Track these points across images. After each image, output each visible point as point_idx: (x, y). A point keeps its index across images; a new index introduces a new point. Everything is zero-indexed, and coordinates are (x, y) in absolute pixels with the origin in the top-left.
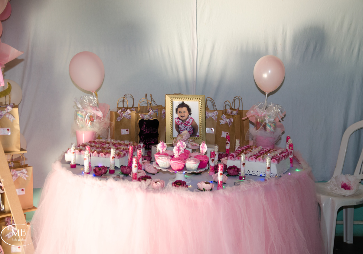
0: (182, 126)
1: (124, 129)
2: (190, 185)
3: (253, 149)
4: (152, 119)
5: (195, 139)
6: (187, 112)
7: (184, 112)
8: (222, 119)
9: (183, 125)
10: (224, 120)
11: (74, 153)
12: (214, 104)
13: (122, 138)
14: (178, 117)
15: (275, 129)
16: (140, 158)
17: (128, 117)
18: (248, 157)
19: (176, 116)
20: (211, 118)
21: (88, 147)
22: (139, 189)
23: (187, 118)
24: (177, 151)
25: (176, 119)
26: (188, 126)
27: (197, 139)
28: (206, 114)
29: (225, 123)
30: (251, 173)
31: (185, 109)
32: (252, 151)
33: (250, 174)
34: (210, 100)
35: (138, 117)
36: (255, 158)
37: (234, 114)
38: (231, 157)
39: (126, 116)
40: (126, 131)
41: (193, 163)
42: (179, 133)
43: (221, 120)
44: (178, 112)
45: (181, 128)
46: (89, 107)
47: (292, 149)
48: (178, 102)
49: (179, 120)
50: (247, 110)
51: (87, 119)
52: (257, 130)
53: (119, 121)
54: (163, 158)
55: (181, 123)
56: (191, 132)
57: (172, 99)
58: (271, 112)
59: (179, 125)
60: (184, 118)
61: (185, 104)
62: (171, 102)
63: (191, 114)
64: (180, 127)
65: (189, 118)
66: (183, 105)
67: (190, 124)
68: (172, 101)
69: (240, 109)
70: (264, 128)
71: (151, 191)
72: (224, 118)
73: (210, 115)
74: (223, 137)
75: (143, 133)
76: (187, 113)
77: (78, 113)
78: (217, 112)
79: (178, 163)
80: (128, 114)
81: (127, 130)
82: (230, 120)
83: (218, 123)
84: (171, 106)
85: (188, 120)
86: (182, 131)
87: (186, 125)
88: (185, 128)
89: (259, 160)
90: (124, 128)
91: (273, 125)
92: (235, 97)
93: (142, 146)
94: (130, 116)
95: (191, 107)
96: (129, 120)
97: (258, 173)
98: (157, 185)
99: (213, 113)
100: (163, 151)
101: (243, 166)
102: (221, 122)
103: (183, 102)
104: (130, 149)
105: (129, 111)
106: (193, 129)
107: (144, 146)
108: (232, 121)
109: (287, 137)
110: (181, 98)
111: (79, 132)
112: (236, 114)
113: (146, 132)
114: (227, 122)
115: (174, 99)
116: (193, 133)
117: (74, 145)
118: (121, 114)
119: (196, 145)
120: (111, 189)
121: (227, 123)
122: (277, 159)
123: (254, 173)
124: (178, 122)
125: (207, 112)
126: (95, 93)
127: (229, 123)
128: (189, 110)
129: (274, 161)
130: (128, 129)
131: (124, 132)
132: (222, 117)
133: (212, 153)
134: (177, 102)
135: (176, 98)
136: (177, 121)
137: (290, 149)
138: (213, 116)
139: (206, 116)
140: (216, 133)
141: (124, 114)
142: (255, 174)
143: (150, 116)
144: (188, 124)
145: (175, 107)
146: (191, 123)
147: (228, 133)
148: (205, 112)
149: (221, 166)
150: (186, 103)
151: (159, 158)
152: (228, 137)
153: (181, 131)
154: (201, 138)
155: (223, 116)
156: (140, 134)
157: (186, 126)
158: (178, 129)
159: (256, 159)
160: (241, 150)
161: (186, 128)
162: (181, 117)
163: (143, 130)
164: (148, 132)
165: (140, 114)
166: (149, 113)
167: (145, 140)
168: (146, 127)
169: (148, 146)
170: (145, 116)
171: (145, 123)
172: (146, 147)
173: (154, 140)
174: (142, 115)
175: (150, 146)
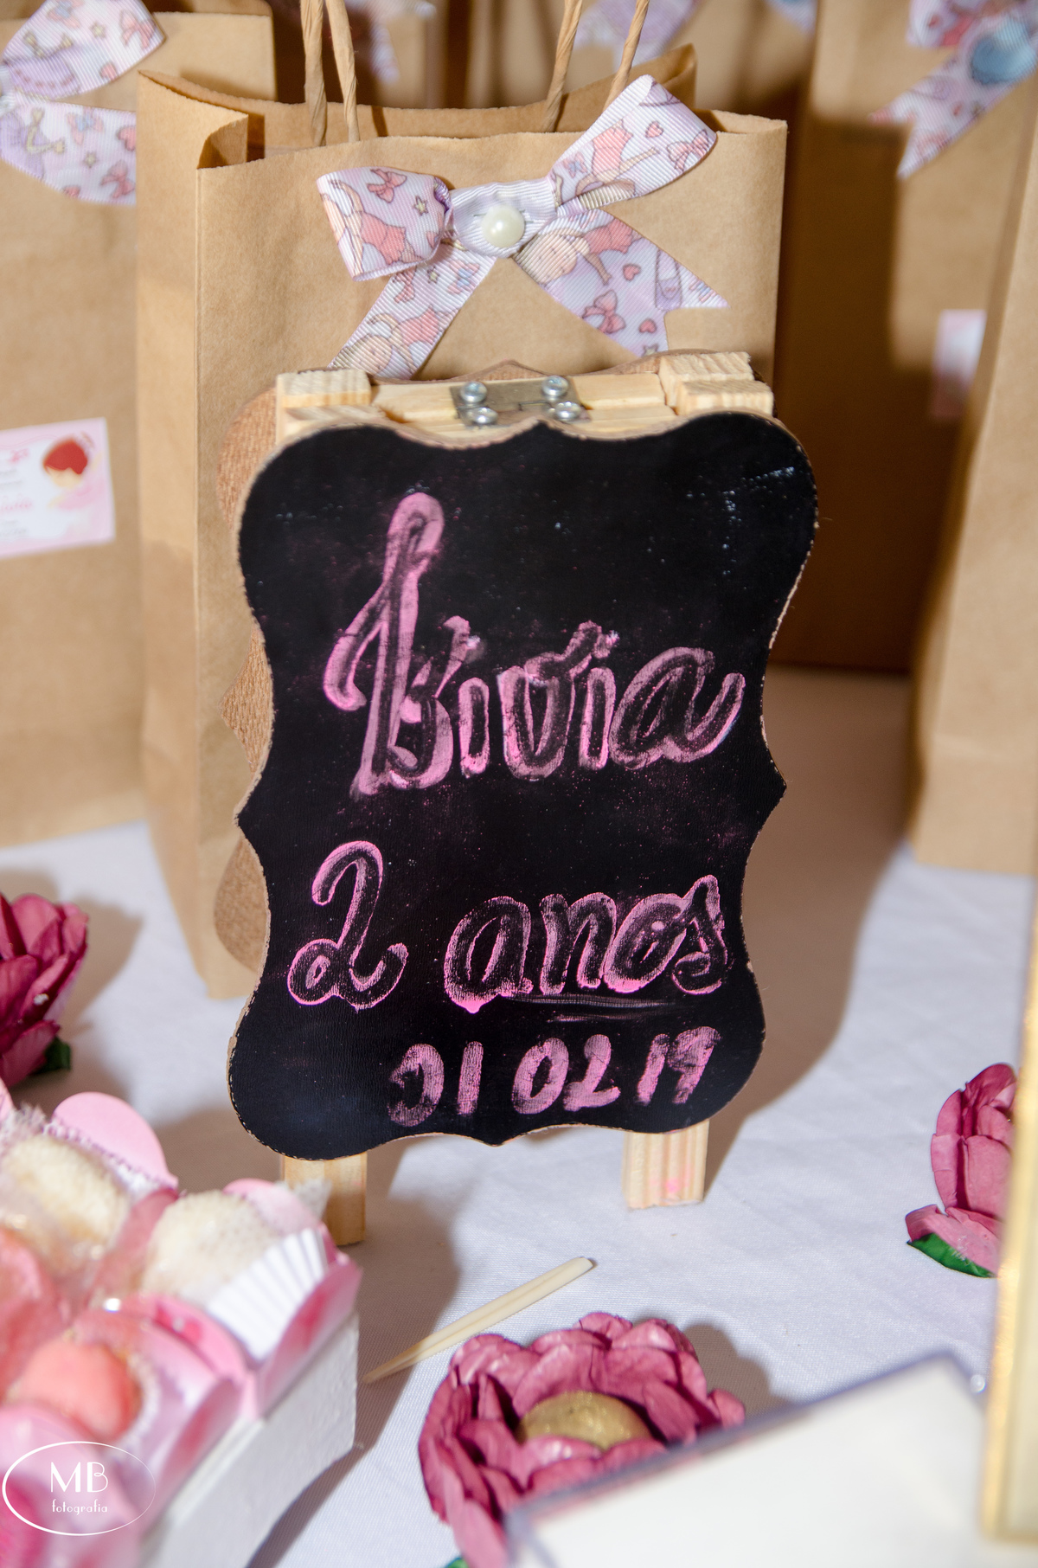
17: (74, 151)
40: (47, 485)
75: (363, 783)
81: (66, 459)
96: (114, 226)
105: (100, 33)
113: (454, 757)
130: (93, 436)
163: (364, 712)
164: (512, 750)
165: (324, 184)
166: (582, 145)
167: (399, 949)
168: (458, 624)
169: (474, 1057)
170: (473, 208)
171: (417, 532)
172: (434, 1089)
173: (644, 922)
174: (374, 204)
175: (529, 1064)
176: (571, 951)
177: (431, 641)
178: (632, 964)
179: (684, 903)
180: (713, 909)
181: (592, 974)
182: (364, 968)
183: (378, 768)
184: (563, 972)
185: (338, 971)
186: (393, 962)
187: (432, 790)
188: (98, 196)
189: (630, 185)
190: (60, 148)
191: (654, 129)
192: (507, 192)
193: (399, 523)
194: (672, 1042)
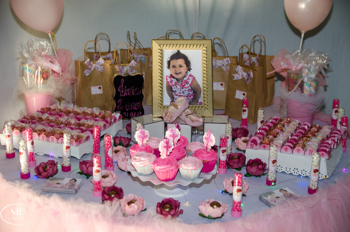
0: (177, 89)
1: (96, 87)
2: (187, 203)
3: (286, 126)
4: (134, 75)
5: (197, 108)
6: (185, 66)
7: (181, 66)
8: (236, 72)
9: (179, 87)
10: (240, 74)
11: (9, 136)
12: (224, 50)
13: (92, 101)
14: (171, 75)
15: (316, 89)
16: (108, 149)
17: (100, 69)
18: (280, 146)
19: (167, 72)
20: (220, 67)
21: (28, 130)
22: (100, 216)
23: (185, 76)
24: (165, 149)
25: (168, 78)
26: (186, 88)
27: (200, 108)
28: (214, 63)
29: (240, 78)
30: (284, 170)
31: (181, 62)
32: (284, 129)
33: (282, 171)
34: (219, 44)
35: (114, 71)
36: (291, 148)
37: (254, 61)
38: (252, 144)
39: (98, 68)
40: (99, 90)
41: (191, 168)
42: (173, 99)
43: (235, 74)
44: (171, 66)
45: (176, 91)
46: (40, 58)
47: (345, 126)
48: (171, 51)
49: (172, 79)
50: (272, 55)
51: (37, 76)
52: (289, 90)
53: (86, 75)
54: (142, 159)
55: (176, 83)
56: (190, 96)
57: (162, 46)
58: (312, 64)
59: (173, 87)
60: (180, 76)
61: (181, 53)
62: (160, 51)
63: (191, 69)
64: (174, 89)
65: (188, 76)
66: (178, 56)
67: (188, 85)
68: (162, 50)
69: (263, 54)
70: (300, 89)
71: (120, 221)
72: (240, 70)
73: (219, 63)
74: (237, 99)
75: (121, 96)
76: (184, 69)
77: (24, 66)
78: (228, 59)
79: (167, 169)
80: (101, 64)
81: (100, 88)
82: (249, 75)
83: (231, 77)
84: (160, 58)
85: (185, 79)
86: (177, 95)
87: (183, 87)
88: (181, 92)
89: (298, 151)
90: (96, 85)
91: (314, 84)
92: (255, 37)
93: (117, 118)
94: (103, 68)
95: (190, 58)
96: (102, 73)
97: (296, 171)
98: (130, 210)
99: (224, 61)
100: (143, 144)
101: (272, 164)
102: (235, 76)
103: (179, 51)
104: (96, 131)
105: (101, 61)
106: (194, 92)
107: (122, 117)
108: (252, 76)
109: (334, 101)
110: (175, 46)
111: (28, 95)
112: (256, 61)
113: (125, 94)
114: (244, 76)
115: (165, 46)
116: (193, 99)
117: (9, 124)
118: (90, 65)
119: (199, 120)
120: (56, 213)
121: (243, 79)
122: (328, 150)
123: (288, 170)
124: (171, 81)
125: (214, 60)
126: (51, 34)
127: (248, 79)
128: (188, 63)
129: (323, 154)
130: (101, 86)
131: (95, 90)
132: (236, 69)
133: (223, 140)
134: (169, 52)
135: (168, 46)
136: (169, 80)
137: (343, 126)
138: (223, 65)
139: (212, 66)
140: (227, 93)
141: (94, 65)
142: (290, 172)
143: (132, 68)
144: (186, 85)
145: (166, 58)
146: (190, 82)
147: (246, 93)
148: (212, 61)
149: (239, 177)
150: (183, 53)
151: (135, 159)
152: (246, 101)
153: (175, 97)
154: (205, 106)
155: (238, 68)
156: (117, 97)
157: (182, 89)
158: (170, 92)
159: (293, 148)
160: (267, 128)
161: (183, 92)
162: (176, 73)
163: (120, 92)
164: (128, 94)
165: (116, 66)
166: (130, 64)
167: (123, 106)
168: (125, 86)
169: (128, 113)
170: (124, 68)
171: (123, 81)
172: (125, 115)
173: (137, 105)
174: (119, 67)
175: (131, 114)
176: (132, 106)
177: (124, 87)
178: (136, 108)
179: (139, 103)
180: (141, 104)
181: (134, 108)
182: (121, 107)
183: (121, 95)
184: (132, 108)
185: (120, 108)
186: (123, 107)
187: (125, 96)
188: (102, 71)
189: (133, 66)
190: (99, 68)
191: (134, 63)
192: (126, 67)
193: (122, 81)
194: (139, 113)
